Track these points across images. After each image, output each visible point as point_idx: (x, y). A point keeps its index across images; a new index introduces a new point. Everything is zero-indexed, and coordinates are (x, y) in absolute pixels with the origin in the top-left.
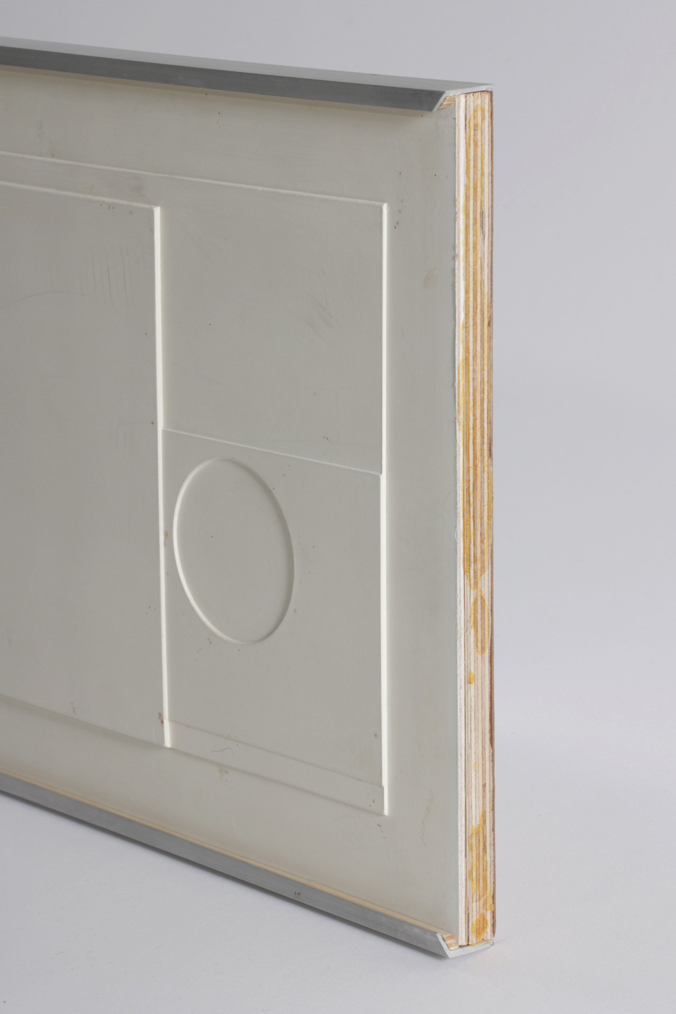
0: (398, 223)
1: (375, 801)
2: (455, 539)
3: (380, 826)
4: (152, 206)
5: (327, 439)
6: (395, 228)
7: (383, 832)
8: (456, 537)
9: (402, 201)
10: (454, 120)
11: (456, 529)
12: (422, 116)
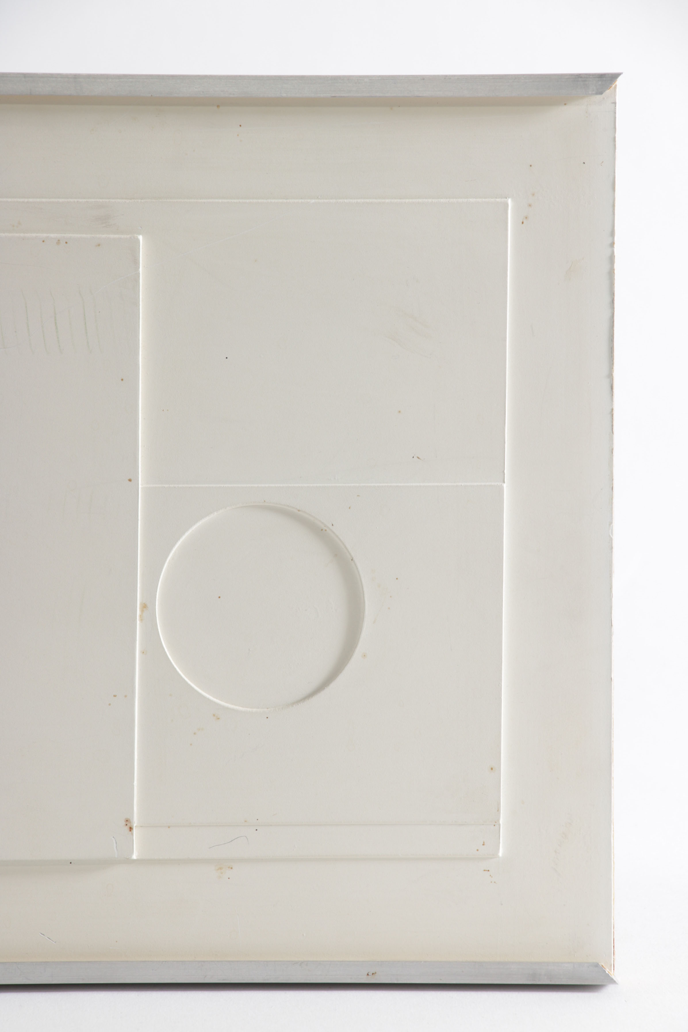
0: (526, 218)
1: (485, 843)
2: (610, 536)
3: (488, 871)
4: (135, 235)
5: (418, 458)
6: (523, 223)
7: (492, 877)
8: (611, 535)
9: (533, 195)
10: (614, 104)
11: (611, 526)
12: (565, 104)
